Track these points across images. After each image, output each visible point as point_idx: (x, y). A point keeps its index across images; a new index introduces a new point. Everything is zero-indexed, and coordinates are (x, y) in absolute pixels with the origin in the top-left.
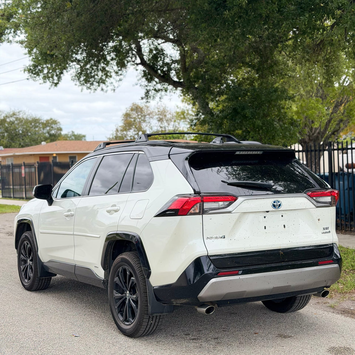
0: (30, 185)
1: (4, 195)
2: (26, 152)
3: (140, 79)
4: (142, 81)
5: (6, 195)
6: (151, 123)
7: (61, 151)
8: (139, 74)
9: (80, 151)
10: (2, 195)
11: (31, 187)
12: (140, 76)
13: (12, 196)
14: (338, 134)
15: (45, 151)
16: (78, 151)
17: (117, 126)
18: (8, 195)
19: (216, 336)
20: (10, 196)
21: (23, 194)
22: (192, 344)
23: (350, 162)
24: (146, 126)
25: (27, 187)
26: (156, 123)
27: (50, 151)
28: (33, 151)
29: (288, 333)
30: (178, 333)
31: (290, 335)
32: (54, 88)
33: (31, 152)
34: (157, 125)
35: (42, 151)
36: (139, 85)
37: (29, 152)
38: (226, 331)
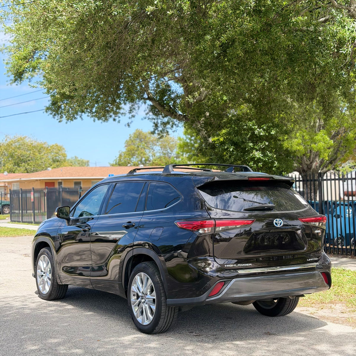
0: (39, 210)
1: (12, 220)
2: (32, 177)
3: (148, 113)
4: (150, 115)
5: (15, 220)
6: (154, 149)
7: (66, 177)
8: (147, 109)
9: (85, 176)
10: (11, 219)
11: (40, 211)
12: (148, 111)
13: (21, 220)
14: (335, 163)
15: (50, 177)
16: (83, 177)
17: (120, 152)
18: (17, 220)
19: (215, 333)
20: (18, 220)
21: (31, 218)
22: (195, 339)
23: (350, 190)
24: (150, 152)
25: (35, 211)
26: (159, 150)
27: (56, 177)
28: (39, 177)
29: (273, 331)
30: (184, 331)
31: (274, 333)
32: (70, 122)
33: (36, 177)
34: (160, 151)
35: (48, 177)
36: (147, 118)
37: (35, 177)
38: (223, 330)
